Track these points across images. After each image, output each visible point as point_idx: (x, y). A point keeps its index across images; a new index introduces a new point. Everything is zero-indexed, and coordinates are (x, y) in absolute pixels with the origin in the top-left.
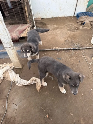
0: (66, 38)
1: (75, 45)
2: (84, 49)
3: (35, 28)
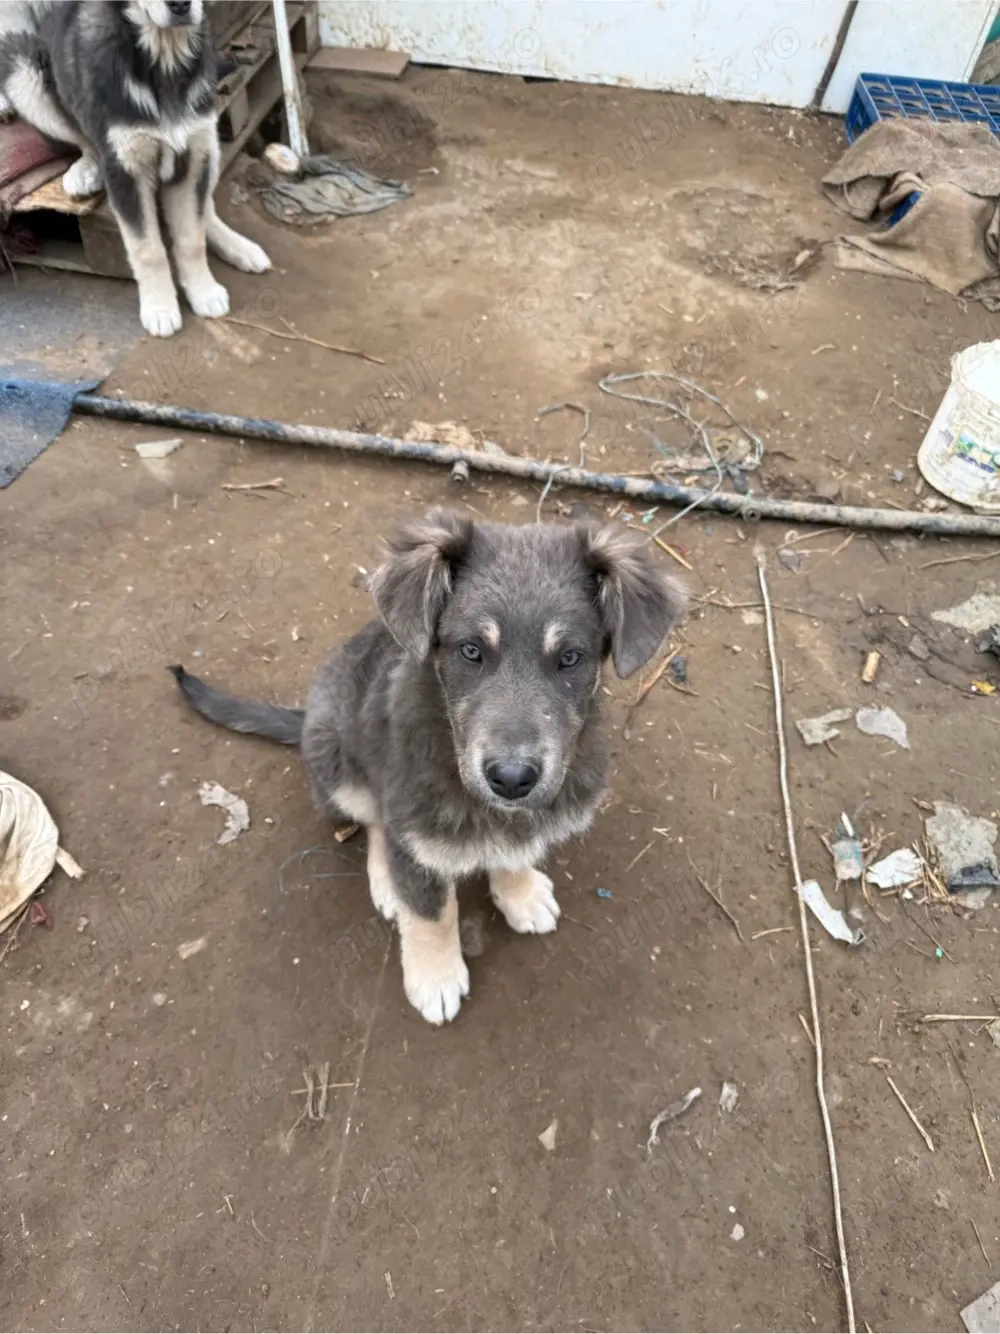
0: (622, 350)
1: (696, 449)
2: (793, 521)
3: (285, 156)
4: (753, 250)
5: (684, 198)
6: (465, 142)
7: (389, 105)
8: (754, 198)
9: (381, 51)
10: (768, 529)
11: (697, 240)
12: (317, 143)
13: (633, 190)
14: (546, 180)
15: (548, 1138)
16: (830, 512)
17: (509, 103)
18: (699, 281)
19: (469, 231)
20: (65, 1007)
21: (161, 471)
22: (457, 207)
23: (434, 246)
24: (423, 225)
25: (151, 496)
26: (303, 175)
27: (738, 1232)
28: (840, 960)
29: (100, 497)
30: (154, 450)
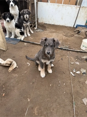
2: (71, 51)
3: (36, 28)
4: (69, 35)
5: (64, 32)
6: (48, 28)
7: (43, 26)
8: (69, 32)
9: (43, 23)
10: (69, 51)
11: (65, 34)
12: (38, 28)
13: (60, 31)
14: (54, 30)
15: (51, 85)
16: (74, 50)
17: (51, 26)
18: (64, 36)
19: (48, 33)
20: (16, 75)
21: (26, 45)
22: (47, 32)
23: (46, 34)
24: (45, 33)
25: (25, 46)
26: (37, 29)
27: (65, 92)
28: (73, 77)
29: (21, 46)
30: (25, 44)
